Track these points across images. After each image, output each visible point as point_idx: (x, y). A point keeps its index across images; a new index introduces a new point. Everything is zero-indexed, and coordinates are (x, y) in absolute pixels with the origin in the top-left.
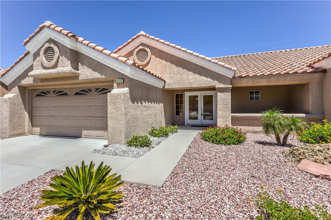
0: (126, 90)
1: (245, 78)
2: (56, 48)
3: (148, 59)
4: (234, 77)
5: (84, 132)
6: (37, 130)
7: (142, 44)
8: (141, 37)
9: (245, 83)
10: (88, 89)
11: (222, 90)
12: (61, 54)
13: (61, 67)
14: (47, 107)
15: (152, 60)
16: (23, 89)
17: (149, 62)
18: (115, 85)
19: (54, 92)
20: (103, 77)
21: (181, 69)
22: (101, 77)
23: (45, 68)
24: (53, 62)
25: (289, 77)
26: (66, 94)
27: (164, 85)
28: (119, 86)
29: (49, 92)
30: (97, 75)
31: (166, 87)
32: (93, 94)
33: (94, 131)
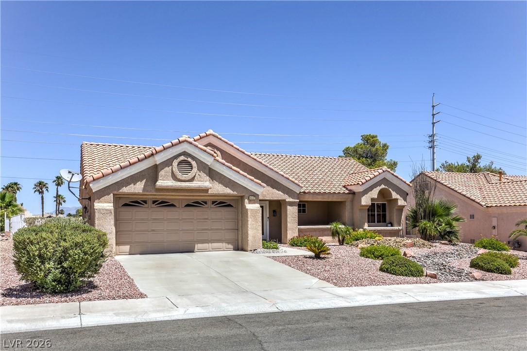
0: (258, 206)
1: (307, 194)
2: (194, 163)
4: (300, 192)
5: (198, 246)
6: (127, 248)
7: (210, 145)
9: (307, 198)
10: (203, 202)
11: (291, 204)
12: (199, 169)
13: (199, 181)
14: (142, 220)
16: (117, 199)
18: (246, 201)
19: (154, 202)
20: (235, 193)
22: (233, 193)
23: (174, 177)
24: (190, 176)
25: (335, 196)
26: (173, 205)
28: (250, 202)
29: (145, 202)
30: (228, 191)
32: (210, 207)
33: (210, 244)
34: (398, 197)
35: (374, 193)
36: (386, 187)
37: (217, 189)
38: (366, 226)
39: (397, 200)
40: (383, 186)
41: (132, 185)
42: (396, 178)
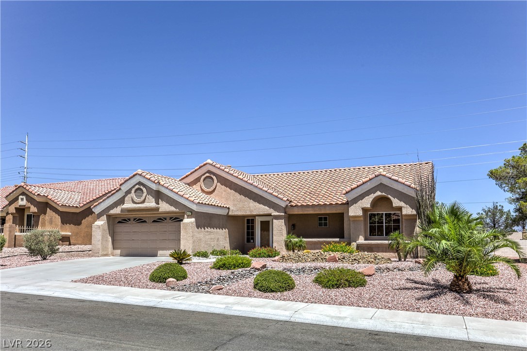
0: (193, 220)
1: (295, 207)
2: (144, 190)
3: (214, 187)
4: (287, 206)
5: (160, 252)
6: (118, 252)
7: (209, 172)
8: (207, 165)
9: (296, 211)
10: (164, 218)
11: (277, 218)
12: (148, 193)
13: (148, 202)
14: (127, 232)
15: (217, 187)
16: (109, 217)
17: (215, 189)
18: (186, 216)
19: (134, 219)
20: (177, 210)
21: (243, 197)
22: (175, 210)
23: (134, 202)
24: (142, 199)
26: (145, 222)
27: (228, 213)
28: (189, 217)
29: (129, 220)
30: (173, 209)
31: (230, 213)
32: (167, 222)
33: (168, 251)
34: (402, 204)
35: (367, 202)
36: (383, 194)
37: (164, 207)
38: (361, 240)
39: (400, 209)
40: (378, 193)
41: (115, 209)
42: (395, 182)
